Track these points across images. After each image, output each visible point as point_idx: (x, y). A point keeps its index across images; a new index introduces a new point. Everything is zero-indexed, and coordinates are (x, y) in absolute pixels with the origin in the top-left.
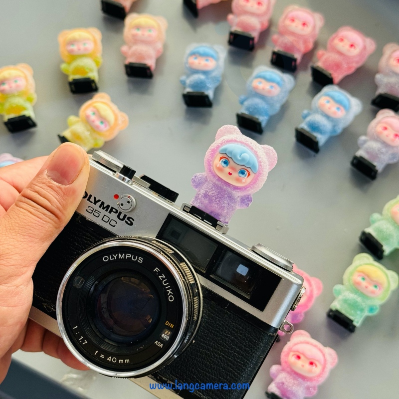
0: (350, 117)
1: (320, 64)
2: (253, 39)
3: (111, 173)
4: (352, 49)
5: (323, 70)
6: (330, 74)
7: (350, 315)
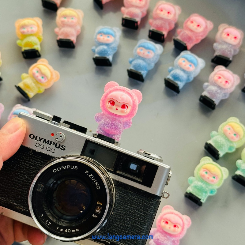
0: (198, 71)
1: (179, 38)
2: (137, 22)
4: (199, 28)
5: (181, 41)
6: (185, 44)
7: (199, 195)
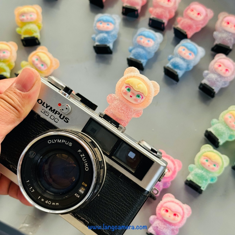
0: (198, 59)
1: (179, 26)
2: (137, 11)
3: (58, 90)
4: (199, 16)
5: (181, 29)
6: (186, 32)
7: (199, 183)
